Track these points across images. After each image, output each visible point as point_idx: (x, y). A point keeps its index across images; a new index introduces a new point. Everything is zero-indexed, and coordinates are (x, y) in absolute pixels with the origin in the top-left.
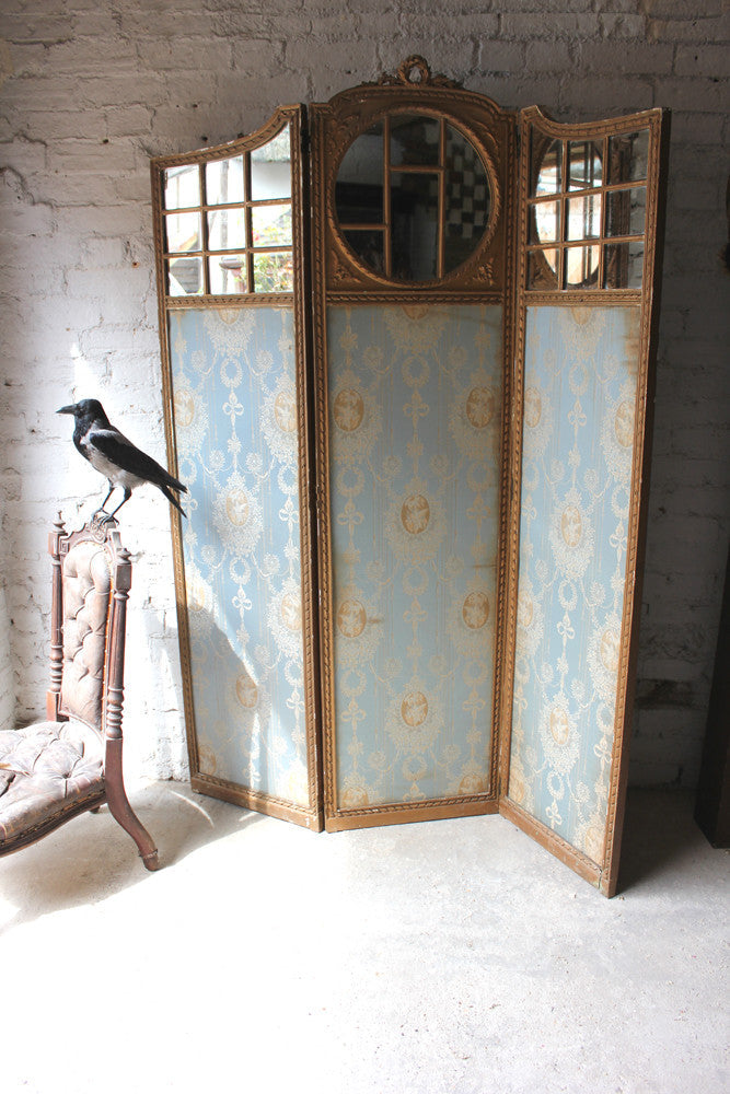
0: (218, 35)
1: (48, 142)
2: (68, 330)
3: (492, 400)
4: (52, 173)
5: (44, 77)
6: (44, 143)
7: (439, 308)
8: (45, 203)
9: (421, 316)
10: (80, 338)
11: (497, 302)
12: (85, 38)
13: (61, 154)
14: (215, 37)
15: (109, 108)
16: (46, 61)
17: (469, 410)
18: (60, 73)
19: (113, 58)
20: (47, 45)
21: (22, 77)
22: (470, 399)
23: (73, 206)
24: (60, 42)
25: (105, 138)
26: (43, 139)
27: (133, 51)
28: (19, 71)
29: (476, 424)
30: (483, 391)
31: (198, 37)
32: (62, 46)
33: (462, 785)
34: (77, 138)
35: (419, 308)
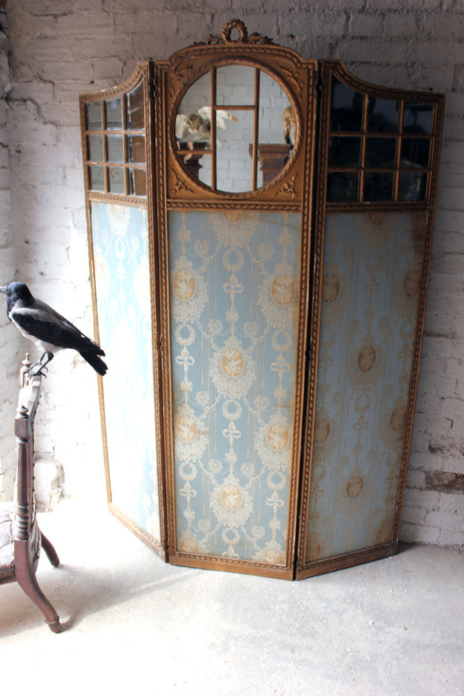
0: (168, 10)
1: (55, 82)
2: (65, 208)
3: (293, 285)
4: (58, 103)
5: (54, 38)
6: (53, 83)
7: (252, 214)
8: (52, 123)
9: (237, 220)
10: (73, 214)
11: (297, 210)
12: (80, 12)
13: (63, 90)
14: (166, 11)
15: (94, 60)
16: (55, 28)
17: (274, 291)
18: (64, 35)
19: (98, 25)
20: (56, 17)
21: (40, 38)
22: (275, 283)
23: (70, 125)
24: (64, 14)
25: (92, 80)
26: (52, 80)
27: (111, 20)
28: (38, 34)
29: (279, 302)
30: (286, 278)
31: (155, 11)
32: (65, 17)
33: (266, 555)
34: (74, 79)
35: (236, 213)
